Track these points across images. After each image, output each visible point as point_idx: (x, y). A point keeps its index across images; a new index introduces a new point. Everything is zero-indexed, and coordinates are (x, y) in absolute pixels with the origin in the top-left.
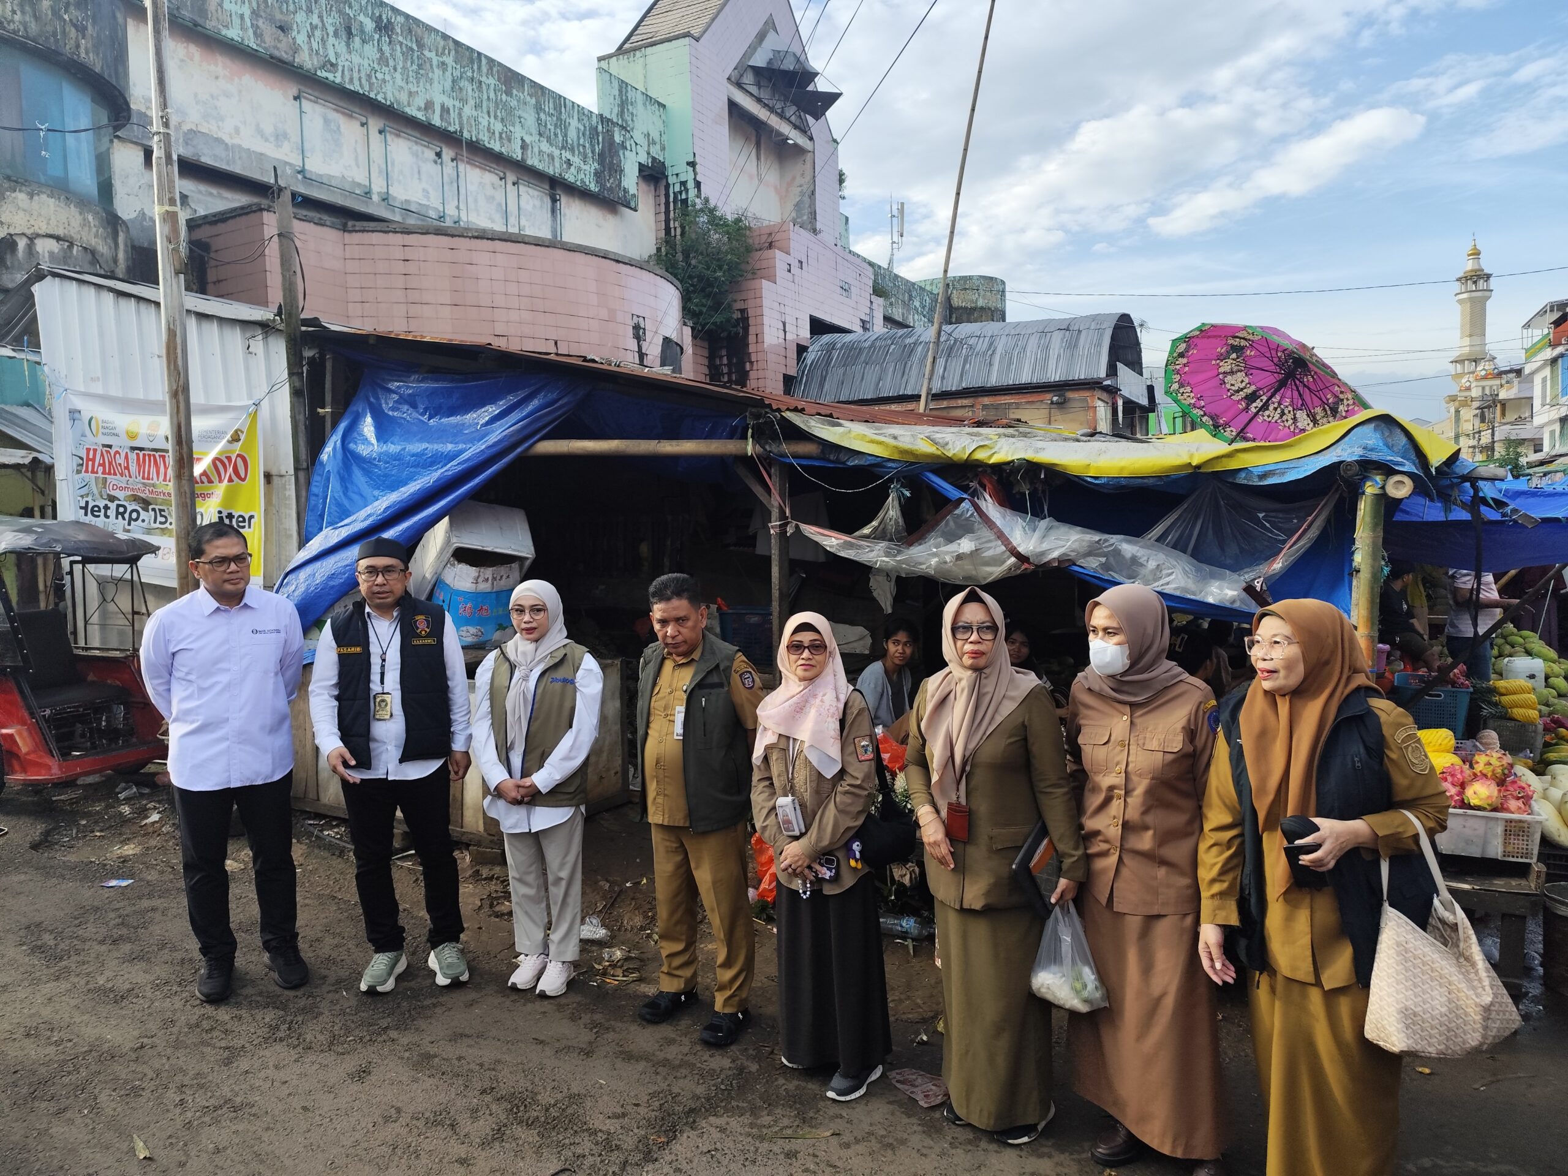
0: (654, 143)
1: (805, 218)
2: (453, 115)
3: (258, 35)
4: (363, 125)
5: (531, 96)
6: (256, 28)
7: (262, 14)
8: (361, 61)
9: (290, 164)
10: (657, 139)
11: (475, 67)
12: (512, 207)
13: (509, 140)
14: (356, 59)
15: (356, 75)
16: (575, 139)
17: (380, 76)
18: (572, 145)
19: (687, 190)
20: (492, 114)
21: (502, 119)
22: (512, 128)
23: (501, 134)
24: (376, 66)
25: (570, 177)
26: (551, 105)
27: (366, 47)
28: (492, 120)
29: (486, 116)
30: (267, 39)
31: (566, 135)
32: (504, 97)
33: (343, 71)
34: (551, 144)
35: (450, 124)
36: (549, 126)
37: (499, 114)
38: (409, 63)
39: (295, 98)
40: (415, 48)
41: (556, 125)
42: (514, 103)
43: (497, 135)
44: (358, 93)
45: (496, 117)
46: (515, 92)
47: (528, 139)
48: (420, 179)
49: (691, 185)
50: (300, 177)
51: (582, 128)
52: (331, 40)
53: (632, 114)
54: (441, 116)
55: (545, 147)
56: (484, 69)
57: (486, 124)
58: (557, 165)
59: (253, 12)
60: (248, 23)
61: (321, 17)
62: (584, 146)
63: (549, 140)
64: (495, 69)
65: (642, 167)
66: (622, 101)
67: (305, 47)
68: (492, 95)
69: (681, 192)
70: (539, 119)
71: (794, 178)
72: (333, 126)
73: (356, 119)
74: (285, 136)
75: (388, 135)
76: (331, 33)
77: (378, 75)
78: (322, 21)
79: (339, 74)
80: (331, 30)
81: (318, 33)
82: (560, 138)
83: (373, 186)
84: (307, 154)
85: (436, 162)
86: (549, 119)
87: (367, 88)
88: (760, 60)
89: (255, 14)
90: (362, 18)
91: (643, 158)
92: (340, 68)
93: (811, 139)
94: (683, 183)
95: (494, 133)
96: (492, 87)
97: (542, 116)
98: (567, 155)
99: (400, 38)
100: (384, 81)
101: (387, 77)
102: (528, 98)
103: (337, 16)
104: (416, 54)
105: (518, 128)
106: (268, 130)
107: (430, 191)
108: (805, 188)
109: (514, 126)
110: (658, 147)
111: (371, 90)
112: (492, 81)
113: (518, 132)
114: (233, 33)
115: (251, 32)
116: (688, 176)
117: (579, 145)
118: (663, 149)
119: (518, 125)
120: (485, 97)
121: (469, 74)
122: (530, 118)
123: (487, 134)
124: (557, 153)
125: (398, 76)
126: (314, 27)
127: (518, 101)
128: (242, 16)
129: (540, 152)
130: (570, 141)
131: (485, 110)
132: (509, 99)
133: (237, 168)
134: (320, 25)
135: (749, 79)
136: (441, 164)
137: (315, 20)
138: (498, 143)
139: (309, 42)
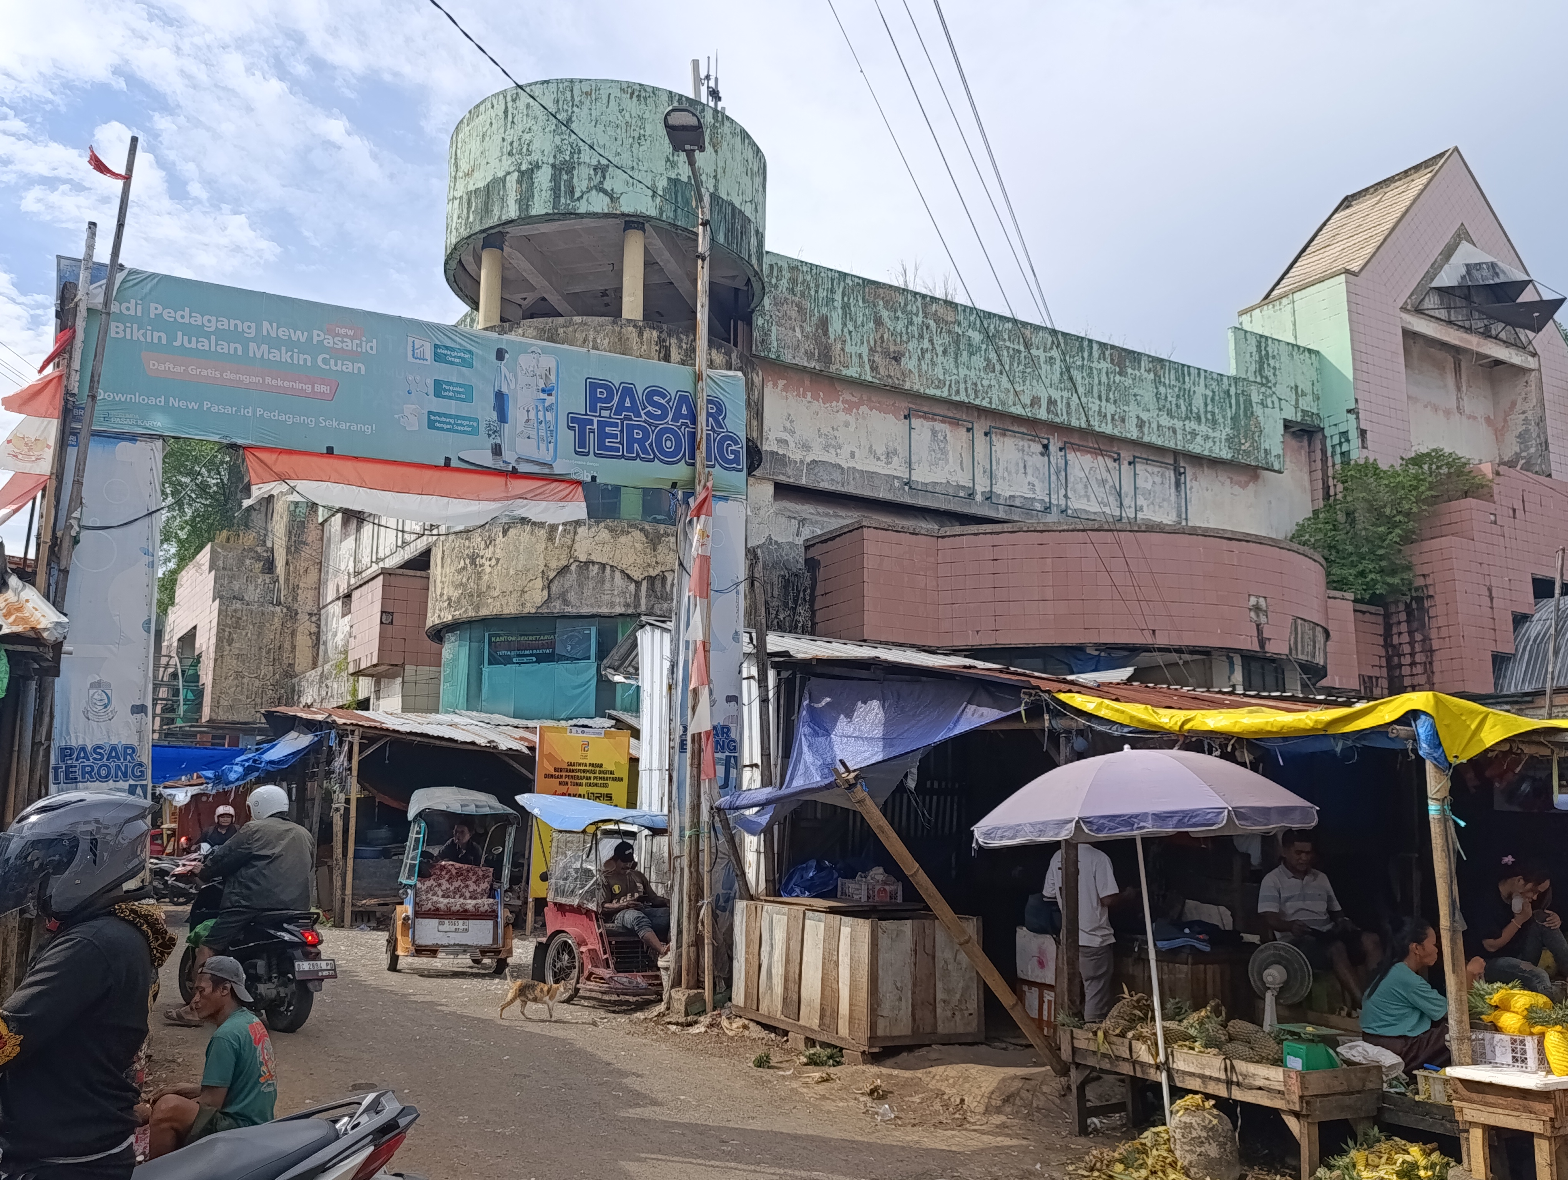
0: (1304, 394)
1: (1533, 450)
2: (1061, 406)
3: (874, 368)
4: (968, 430)
5: (1149, 371)
6: (872, 362)
7: (879, 349)
8: (968, 373)
9: (898, 478)
10: (1308, 390)
11: (1086, 355)
12: (1127, 488)
13: (1123, 421)
14: (963, 371)
15: (962, 386)
16: (1202, 405)
17: (985, 382)
18: (1198, 414)
19: (1348, 441)
20: (1104, 397)
21: (1115, 402)
22: (1126, 408)
23: (1113, 416)
24: (982, 374)
25: (1197, 447)
26: (1173, 377)
27: (974, 358)
28: (1104, 403)
29: (1097, 402)
30: (882, 371)
31: (1190, 405)
32: (1118, 378)
33: (950, 386)
34: (1172, 417)
35: (1057, 415)
36: (1170, 399)
37: (1111, 396)
38: (1016, 365)
39: (905, 417)
40: (1022, 348)
41: (1178, 396)
42: (1128, 382)
43: (1109, 417)
44: (963, 402)
45: (1107, 400)
46: (1130, 371)
47: (1145, 416)
48: (1025, 473)
49: (1353, 435)
50: (907, 488)
51: (1210, 394)
52: (940, 359)
53: (1274, 368)
54: (1048, 408)
55: (1165, 421)
56: (1096, 354)
57: (1097, 409)
58: (1180, 437)
59: (871, 349)
60: (866, 359)
61: (931, 341)
62: (1213, 414)
63: (1170, 414)
64: (1107, 353)
65: (1288, 425)
66: (1261, 357)
67: (915, 371)
68: (1104, 379)
69: (1340, 444)
70: (1157, 395)
71: (1514, 404)
72: (940, 437)
73: (963, 426)
74: (895, 452)
75: (993, 436)
76: (940, 353)
77: (984, 382)
78: (933, 344)
79: (946, 389)
80: (940, 350)
81: (928, 356)
82: (1183, 408)
83: (977, 487)
84: (914, 466)
85: (1042, 454)
86: (1169, 391)
87: (972, 397)
88: (1448, 277)
89: (872, 350)
90: (970, 333)
91: (1290, 413)
92: (948, 383)
93: (1534, 355)
94: (1344, 434)
95: (1105, 416)
96: (1104, 371)
97: (1162, 389)
98: (1192, 425)
99: (1008, 344)
100: (990, 386)
101: (993, 382)
102: (1145, 374)
103: (946, 336)
104: (1023, 355)
105: (1133, 405)
106: (880, 450)
107: (1036, 483)
108: (1529, 415)
109: (1128, 404)
110: (1309, 398)
111: (976, 397)
112: (1104, 365)
113: (1133, 411)
114: (852, 372)
115: (867, 367)
116: (1351, 425)
117: (1206, 412)
118: (1317, 398)
119: (1133, 404)
120: (1096, 381)
121: (1079, 363)
122: (1147, 394)
123: (1097, 418)
124: (1178, 424)
125: (1004, 379)
126: (924, 352)
127: (1134, 379)
128: (860, 356)
129: (1159, 426)
130: (1195, 410)
131: (1096, 395)
132: (1123, 379)
133: (851, 489)
134: (930, 347)
135: (1431, 303)
136: (1048, 456)
137: (926, 344)
138: (1110, 426)
139: (919, 365)
